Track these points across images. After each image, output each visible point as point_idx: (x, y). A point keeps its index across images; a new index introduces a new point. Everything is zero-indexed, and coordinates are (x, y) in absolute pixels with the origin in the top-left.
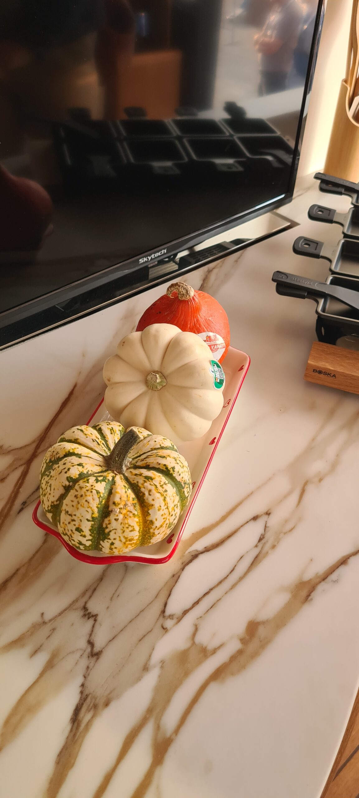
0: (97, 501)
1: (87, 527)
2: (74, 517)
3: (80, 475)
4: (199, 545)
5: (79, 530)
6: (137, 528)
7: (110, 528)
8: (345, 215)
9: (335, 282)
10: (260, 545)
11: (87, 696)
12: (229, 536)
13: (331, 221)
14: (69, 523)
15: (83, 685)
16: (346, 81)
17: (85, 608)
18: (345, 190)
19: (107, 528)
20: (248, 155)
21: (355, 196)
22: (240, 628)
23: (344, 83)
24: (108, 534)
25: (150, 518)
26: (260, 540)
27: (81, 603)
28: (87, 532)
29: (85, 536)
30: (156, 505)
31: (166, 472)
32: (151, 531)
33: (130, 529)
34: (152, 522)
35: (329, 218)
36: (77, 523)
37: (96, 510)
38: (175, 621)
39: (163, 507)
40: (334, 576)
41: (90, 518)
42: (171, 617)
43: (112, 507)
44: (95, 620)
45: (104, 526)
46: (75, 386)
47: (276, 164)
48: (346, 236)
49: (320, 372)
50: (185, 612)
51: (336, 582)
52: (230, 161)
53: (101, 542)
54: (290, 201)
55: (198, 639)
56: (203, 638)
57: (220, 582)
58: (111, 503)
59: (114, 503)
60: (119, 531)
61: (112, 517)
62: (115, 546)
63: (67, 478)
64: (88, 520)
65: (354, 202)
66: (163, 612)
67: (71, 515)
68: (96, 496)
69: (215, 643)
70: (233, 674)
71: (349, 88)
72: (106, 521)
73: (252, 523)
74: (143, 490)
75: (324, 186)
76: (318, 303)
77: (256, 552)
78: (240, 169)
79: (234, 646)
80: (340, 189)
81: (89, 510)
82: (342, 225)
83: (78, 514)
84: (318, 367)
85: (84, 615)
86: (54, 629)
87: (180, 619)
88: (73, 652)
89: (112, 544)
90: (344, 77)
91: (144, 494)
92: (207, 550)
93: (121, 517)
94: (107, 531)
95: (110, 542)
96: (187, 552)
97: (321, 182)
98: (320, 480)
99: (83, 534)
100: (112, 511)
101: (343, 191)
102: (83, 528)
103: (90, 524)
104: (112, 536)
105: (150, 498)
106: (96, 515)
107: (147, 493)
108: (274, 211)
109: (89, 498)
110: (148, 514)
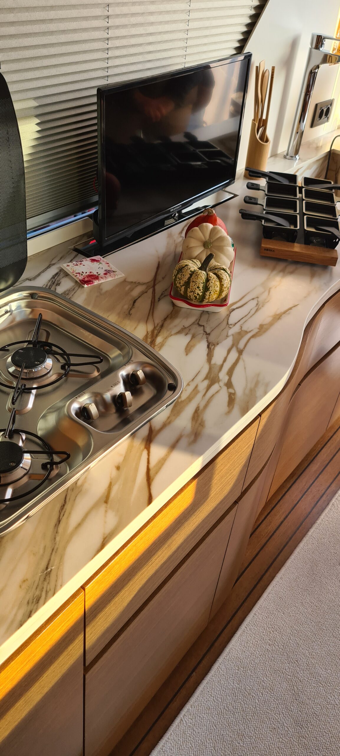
0: (204, 276)
1: (201, 286)
2: (196, 283)
3: (194, 270)
4: (234, 307)
5: (198, 287)
6: (219, 286)
7: (210, 285)
8: (265, 187)
9: (267, 213)
10: (257, 306)
11: (210, 343)
12: (245, 304)
13: (259, 189)
14: (194, 285)
15: (207, 341)
16: (254, 120)
17: (198, 324)
18: (262, 175)
19: (208, 286)
20: (207, 160)
21: (267, 178)
22: (258, 326)
23: (254, 121)
24: (209, 288)
25: (222, 283)
26: (257, 305)
27: (197, 322)
28: (201, 288)
29: (200, 290)
30: (224, 278)
31: (224, 270)
32: (223, 288)
33: (217, 286)
34: (223, 285)
35: (258, 187)
36: (197, 285)
37: (204, 279)
38: (233, 326)
39: (226, 280)
40: (287, 313)
41: (202, 282)
42: (231, 325)
43: (209, 278)
44: (204, 327)
45: (207, 285)
46: (159, 262)
47: (224, 164)
48: (267, 195)
49: (267, 250)
50: (236, 324)
51: (289, 314)
52: (199, 163)
53: (206, 293)
54: (234, 183)
55: (243, 329)
56: (245, 328)
57: (246, 316)
58: (209, 277)
59: (210, 277)
60: (213, 287)
61: (210, 282)
62: (211, 294)
63: (190, 271)
64: (202, 283)
65: (267, 180)
66: (228, 323)
67: (195, 282)
68: (203, 275)
69: (250, 330)
70: (258, 336)
71: (256, 124)
72: (208, 283)
73: (252, 300)
74: (218, 274)
75: (251, 174)
76: (262, 221)
77: (256, 308)
78: (206, 167)
79: (256, 331)
80: (259, 175)
81: (202, 279)
82: (264, 191)
83: (198, 281)
84: (266, 247)
85: (199, 326)
86: (190, 329)
87: (234, 325)
88: (200, 334)
89: (210, 293)
90: (253, 118)
91: (219, 275)
92: (237, 308)
93: (213, 281)
94: (209, 287)
95: (210, 291)
96: (231, 308)
97: (249, 172)
98: (276, 287)
99: (200, 289)
100: (210, 280)
101: (261, 175)
102: (200, 286)
103: (202, 284)
104: (210, 289)
105: (222, 276)
106: (204, 281)
107: (220, 275)
108: (223, 189)
109: (202, 275)
110: (222, 282)
